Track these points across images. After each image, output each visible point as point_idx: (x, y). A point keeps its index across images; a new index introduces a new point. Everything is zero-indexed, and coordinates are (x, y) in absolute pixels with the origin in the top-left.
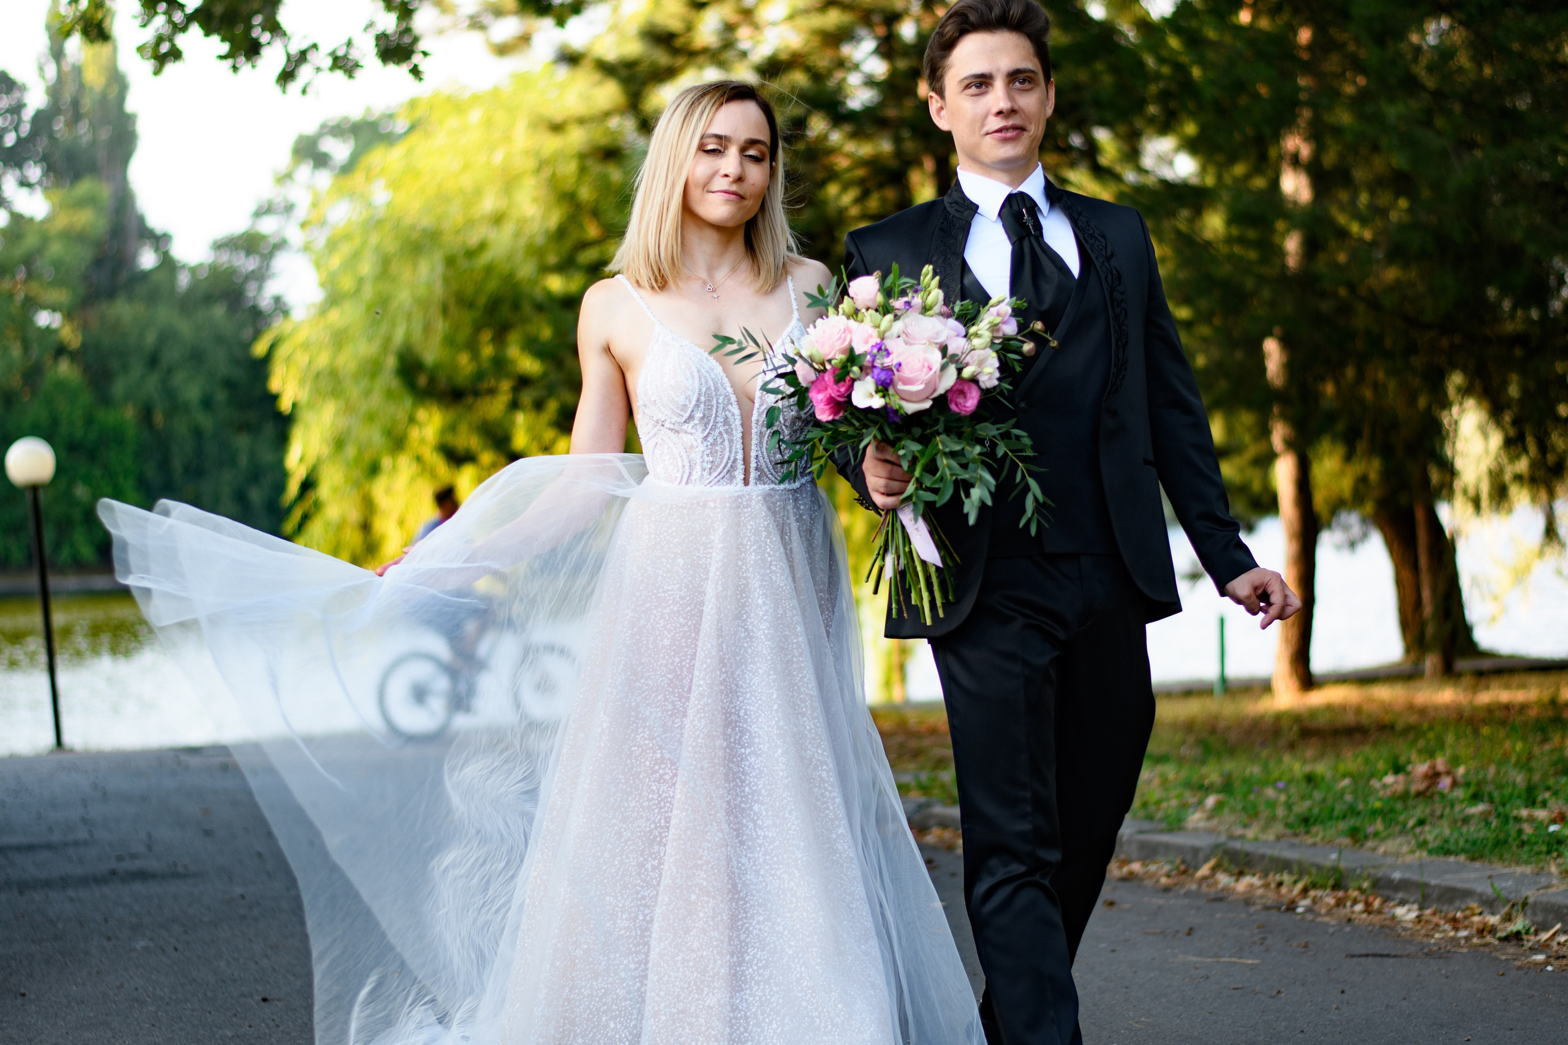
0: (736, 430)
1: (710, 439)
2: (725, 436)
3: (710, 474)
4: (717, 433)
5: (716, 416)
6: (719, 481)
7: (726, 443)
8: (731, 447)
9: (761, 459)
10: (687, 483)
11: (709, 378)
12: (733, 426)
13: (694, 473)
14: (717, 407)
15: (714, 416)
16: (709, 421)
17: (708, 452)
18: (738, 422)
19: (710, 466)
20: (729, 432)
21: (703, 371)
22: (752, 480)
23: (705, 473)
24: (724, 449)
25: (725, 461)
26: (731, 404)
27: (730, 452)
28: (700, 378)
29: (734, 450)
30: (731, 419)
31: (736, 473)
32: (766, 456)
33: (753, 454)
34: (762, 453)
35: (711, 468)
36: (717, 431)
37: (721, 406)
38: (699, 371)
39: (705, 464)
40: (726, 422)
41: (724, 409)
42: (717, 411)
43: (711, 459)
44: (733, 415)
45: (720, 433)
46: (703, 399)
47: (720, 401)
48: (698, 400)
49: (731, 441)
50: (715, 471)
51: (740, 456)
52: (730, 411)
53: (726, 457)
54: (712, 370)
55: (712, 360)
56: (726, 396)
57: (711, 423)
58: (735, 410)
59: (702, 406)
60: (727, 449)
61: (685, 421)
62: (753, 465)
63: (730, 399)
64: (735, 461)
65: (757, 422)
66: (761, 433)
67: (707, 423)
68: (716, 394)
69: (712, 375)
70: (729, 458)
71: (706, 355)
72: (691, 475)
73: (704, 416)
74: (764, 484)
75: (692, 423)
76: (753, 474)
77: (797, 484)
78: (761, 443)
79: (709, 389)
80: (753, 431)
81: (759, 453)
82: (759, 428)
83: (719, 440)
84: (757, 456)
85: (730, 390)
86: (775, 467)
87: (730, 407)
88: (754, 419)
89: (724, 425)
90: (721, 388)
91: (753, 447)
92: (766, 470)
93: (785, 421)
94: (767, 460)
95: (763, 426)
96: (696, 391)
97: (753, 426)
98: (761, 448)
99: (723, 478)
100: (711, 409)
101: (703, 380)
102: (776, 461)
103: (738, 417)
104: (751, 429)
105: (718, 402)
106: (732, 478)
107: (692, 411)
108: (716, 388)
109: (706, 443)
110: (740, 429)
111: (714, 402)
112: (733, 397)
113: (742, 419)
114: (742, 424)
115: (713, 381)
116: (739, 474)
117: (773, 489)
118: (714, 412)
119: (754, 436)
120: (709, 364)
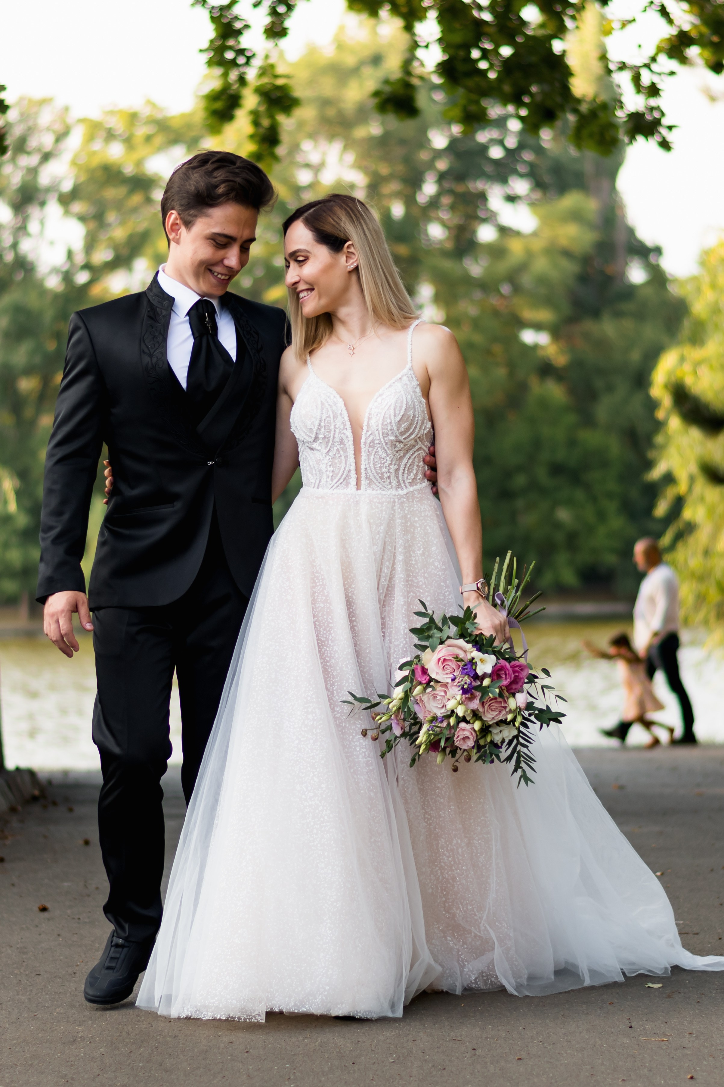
0: (350, 448)
1: (331, 454)
2: (342, 453)
3: (332, 480)
4: (335, 450)
5: (334, 438)
6: (338, 486)
7: (343, 458)
8: (346, 461)
9: (369, 471)
10: (318, 488)
11: (330, 409)
12: (347, 445)
13: (322, 480)
14: (335, 431)
15: (332, 437)
16: (329, 440)
17: (330, 463)
18: (351, 442)
19: (331, 474)
20: (345, 450)
21: (326, 404)
22: (363, 487)
23: (329, 480)
24: (341, 462)
25: (342, 471)
26: (346, 429)
27: (346, 464)
28: (322, 409)
29: (348, 463)
30: (345, 440)
31: (351, 480)
32: (373, 469)
33: (363, 467)
34: (370, 467)
35: (332, 476)
36: (335, 448)
37: (337, 430)
38: (322, 404)
39: (328, 473)
40: (342, 442)
41: (340, 432)
42: (334, 434)
43: (332, 469)
44: (347, 437)
45: (338, 450)
46: (323, 424)
47: (337, 426)
48: (320, 425)
49: (346, 457)
50: (335, 478)
51: (353, 467)
52: (344, 434)
53: (343, 468)
54: (335, 404)
55: (338, 396)
56: (342, 423)
57: (331, 442)
58: (349, 433)
59: (323, 430)
60: (344, 462)
61: (314, 441)
62: (363, 475)
63: (346, 425)
64: (349, 471)
65: (365, 443)
66: (369, 452)
67: (328, 442)
68: (334, 422)
69: (334, 408)
70: (345, 469)
71: (334, 393)
72: (320, 481)
73: (325, 437)
74: (373, 489)
75: (318, 442)
76: (364, 482)
77: (405, 491)
78: (369, 459)
79: (329, 417)
80: (363, 450)
81: (368, 466)
82: (367, 447)
83: (337, 456)
84: (366, 469)
85: (346, 418)
86: (381, 478)
87: (345, 431)
88: (363, 441)
89: (340, 444)
90: (339, 417)
91: (363, 462)
92: (374, 479)
93: (386, 444)
94: (375, 473)
95: (370, 447)
96: (319, 418)
97: (362, 445)
98: (369, 464)
99: (341, 483)
100: (330, 432)
101: (324, 411)
102: (382, 474)
103: (351, 439)
104: (360, 448)
105: (335, 427)
106: (348, 484)
107: (317, 433)
108: (335, 417)
109: (328, 457)
110: (352, 447)
111: (332, 427)
112: (348, 424)
113: (354, 440)
114: (354, 444)
115: (333, 411)
116: (353, 481)
117: (380, 493)
118: (332, 435)
119: (363, 454)
120: (335, 400)
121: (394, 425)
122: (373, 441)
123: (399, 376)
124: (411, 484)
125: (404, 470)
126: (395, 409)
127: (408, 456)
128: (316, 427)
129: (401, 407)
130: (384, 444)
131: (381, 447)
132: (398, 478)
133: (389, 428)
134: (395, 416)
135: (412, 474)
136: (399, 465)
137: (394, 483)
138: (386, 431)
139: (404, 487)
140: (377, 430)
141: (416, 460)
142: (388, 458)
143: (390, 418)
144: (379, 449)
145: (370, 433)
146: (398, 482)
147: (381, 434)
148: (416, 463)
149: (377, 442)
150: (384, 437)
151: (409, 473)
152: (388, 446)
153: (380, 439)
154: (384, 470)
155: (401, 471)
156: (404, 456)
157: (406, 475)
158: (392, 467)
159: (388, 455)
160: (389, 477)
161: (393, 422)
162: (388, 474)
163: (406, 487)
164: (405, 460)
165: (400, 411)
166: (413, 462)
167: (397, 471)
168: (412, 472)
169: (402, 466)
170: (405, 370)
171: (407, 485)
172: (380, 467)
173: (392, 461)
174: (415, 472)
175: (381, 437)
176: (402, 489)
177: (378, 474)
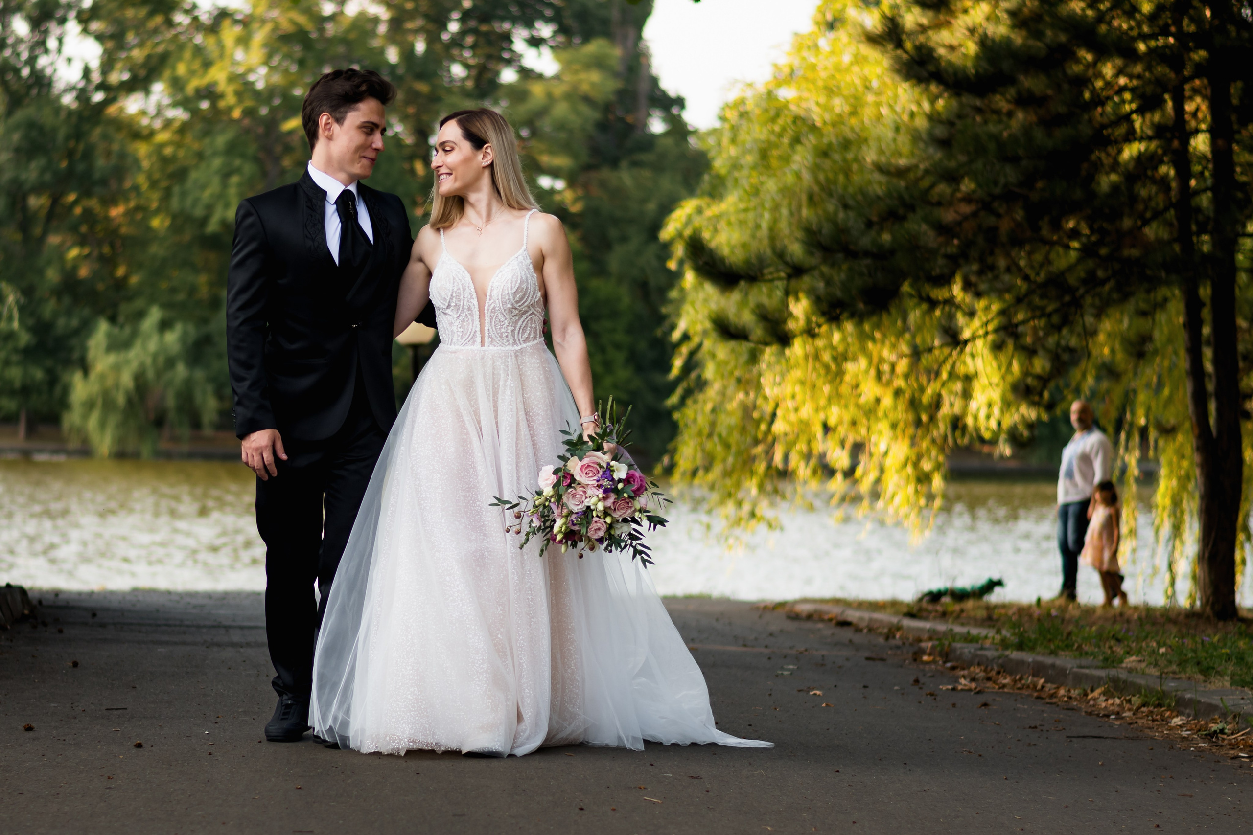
0: (475, 314)
1: (460, 318)
2: (469, 317)
3: (462, 339)
5: (463, 305)
6: (466, 344)
7: (470, 321)
8: (473, 324)
9: (491, 331)
10: (451, 345)
11: (459, 283)
12: (474, 311)
13: (454, 338)
14: (464, 300)
15: (461, 305)
16: (459, 307)
17: (460, 326)
18: (477, 309)
19: (461, 334)
20: (472, 315)
21: (457, 279)
22: (486, 344)
23: (459, 338)
24: (469, 325)
25: (469, 331)
27: (473, 326)
28: (454, 283)
30: (472, 307)
31: (476, 339)
32: (494, 330)
33: (486, 328)
34: (492, 328)
36: (464, 314)
37: (466, 300)
38: (454, 279)
39: (459, 333)
40: (469, 309)
41: (468, 301)
42: (464, 303)
43: (461, 330)
44: (474, 305)
45: (466, 315)
46: (454, 295)
47: (465, 297)
48: (452, 295)
49: (473, 321)
50: (464, 337)
51: (478, 329)
52: (472, 303)
53: (470, 329)
54: (464, 278)
55: (466, 272)
56: (470, 294)
57: (461, 309)
58: (475, 302)
59: (454, 299)
60: (471, 324)
61: (447, 308)
62: (487, 334)
63: (472, 295)
64: (475, 332)
65: (488, 310)
66: (491, 316)
67: (458, 309)
68: (463, 293)
69: (463, 281)
70: (472, 330)
71: (463, 269)
72: (452, 339)
73: (456, 305)
74: (495, 346)
75: (451, 309)
76: (487, 340)
77: (520, 347)
78: (491, 322)
79: (459, 289)
80: (486, 315)
81: (490, 328)
82: (489, 313)
83: (466, 320)
84: (489, 330)
85: (473, 290)
86: (501, 337)
87: (472, 300)
88: (486, 307)
89: (468, 311)
90: (467, 289)
91: (486, 324)
92: (495, 338)
93: (505, 310)
94: (495, 332)
95: (492, 312)
96: (451, 290)
97: (486, 311)
98: (491, 325)
99: (469, 341)
100: (460, 301)
101: (455, 284)
102: (502, 333)
103: (477, 306)
104: (484, 314)
105: (464, 297)
106: (474, 342)
107: (449, 302)
108: (464, 289)
109: (458, 321)
110: (478, 313)
111: (462, 297)
112: (474, 295)
113: (479, 308)
114: (479, 311)
115: (462, 285)
116: (478, 339)
117: (500, 349)
118: (462, 303)
119: (486, 318)
120: (464, 275)
121: (510, 295)
122: (494, 308)
123: (516, 256)
124: (525, 342)
125: (519, 331)
126: (511, 283)
127: (522, 319)
128: (449, 297)
129: (516, 282)
130: (503, 311)
131: (501, 313)
132: (514, 337)
133: (507, 298)
134: (512, 288)
135: (525, 334)
136: (515, 327)
137: (511, 341)
138: (504, 300)
139: (519, 344)
140: (498, 299)
141: (529, 322)
142: (506, 321)
143: (508, 290)
144: (499, 314)
145: (492, 301)
146: (514, 340)
147: (501, 303)
148: (529, 325)
149: (497, 309)
150: (503, 305)
151: (523, 334)
152: (506, 312)
153: (500, 307)
154: (503, 330)
155: (517, 331)
156: (519, 319)
157: (520, 335)
158: (509, 328)
159: (506, 319)
160: (507, 336)
161: (510, 293)
162: (506, 334)
163: (521, 344)
164: (520, 323)
165: (515, 284)
166: (526, 326)
167: (513, 331)
168: (525, 332)
169: (518, 328)
170: (521, 252)
171: (521, 342)
172: (500, 328)
173: (509, 323)
174: (528, 332)
175: (501, 304)
176: (517, 345)
177: (498, 333)
